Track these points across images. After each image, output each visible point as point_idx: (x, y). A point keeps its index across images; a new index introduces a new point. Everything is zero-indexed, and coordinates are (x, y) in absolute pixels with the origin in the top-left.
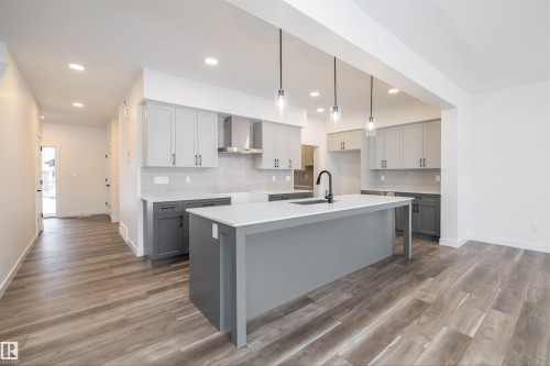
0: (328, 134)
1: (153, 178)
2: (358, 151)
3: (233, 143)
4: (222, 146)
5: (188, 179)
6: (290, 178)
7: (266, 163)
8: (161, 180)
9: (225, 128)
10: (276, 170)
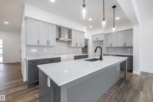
0: (93, 35)
1: (31, 50)
2: (102, 41)
3: (61, 37)
4: (58, 38)
5: (45, 50)
6: (81, 50)
7: (73, 45)
8: (34, 50)
9: (59, 31)
10: (76, 47)
